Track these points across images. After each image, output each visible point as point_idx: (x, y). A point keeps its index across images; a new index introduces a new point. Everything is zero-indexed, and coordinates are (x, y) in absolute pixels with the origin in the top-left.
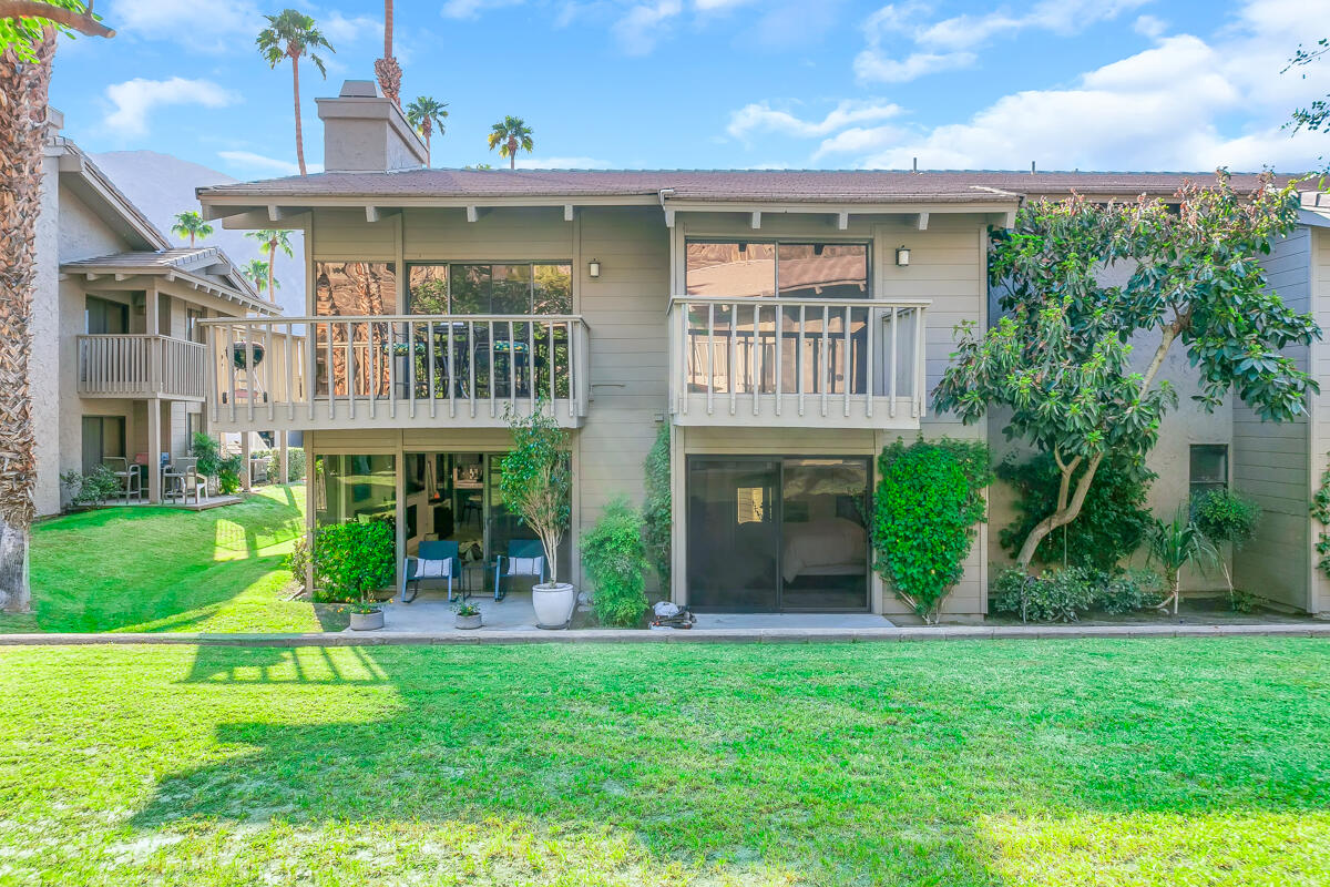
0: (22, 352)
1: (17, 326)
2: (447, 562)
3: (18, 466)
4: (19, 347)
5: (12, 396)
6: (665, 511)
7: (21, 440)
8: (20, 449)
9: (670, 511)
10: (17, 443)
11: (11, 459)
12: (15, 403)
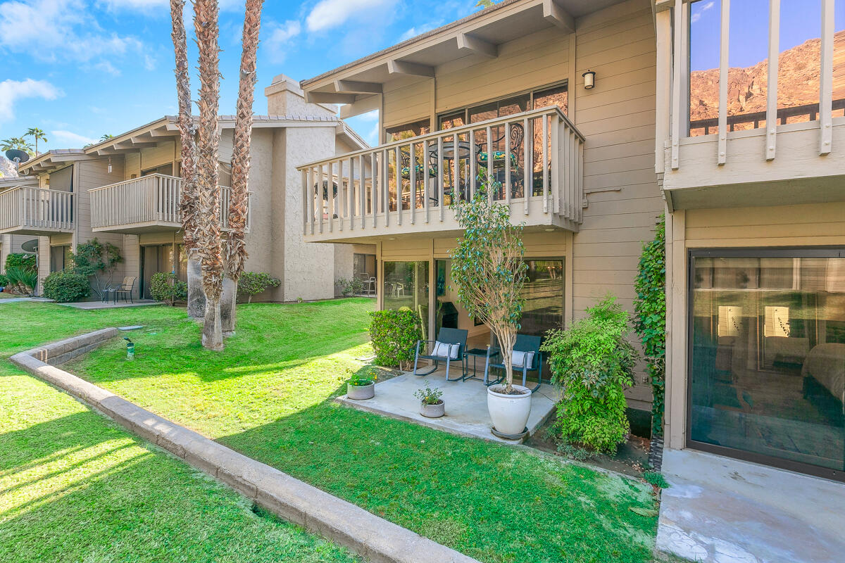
0: (212, 195)
1: (209, 179)
2: (455, 348)
3: (208, 262)
4: (210, 192)
5: (206, 221)
6: (656, 318)
7: (210, 247)
8: (209, 252)
9: (664, 318)
10: (209, 249)
11: (204, 258)
12: (207, 225)
